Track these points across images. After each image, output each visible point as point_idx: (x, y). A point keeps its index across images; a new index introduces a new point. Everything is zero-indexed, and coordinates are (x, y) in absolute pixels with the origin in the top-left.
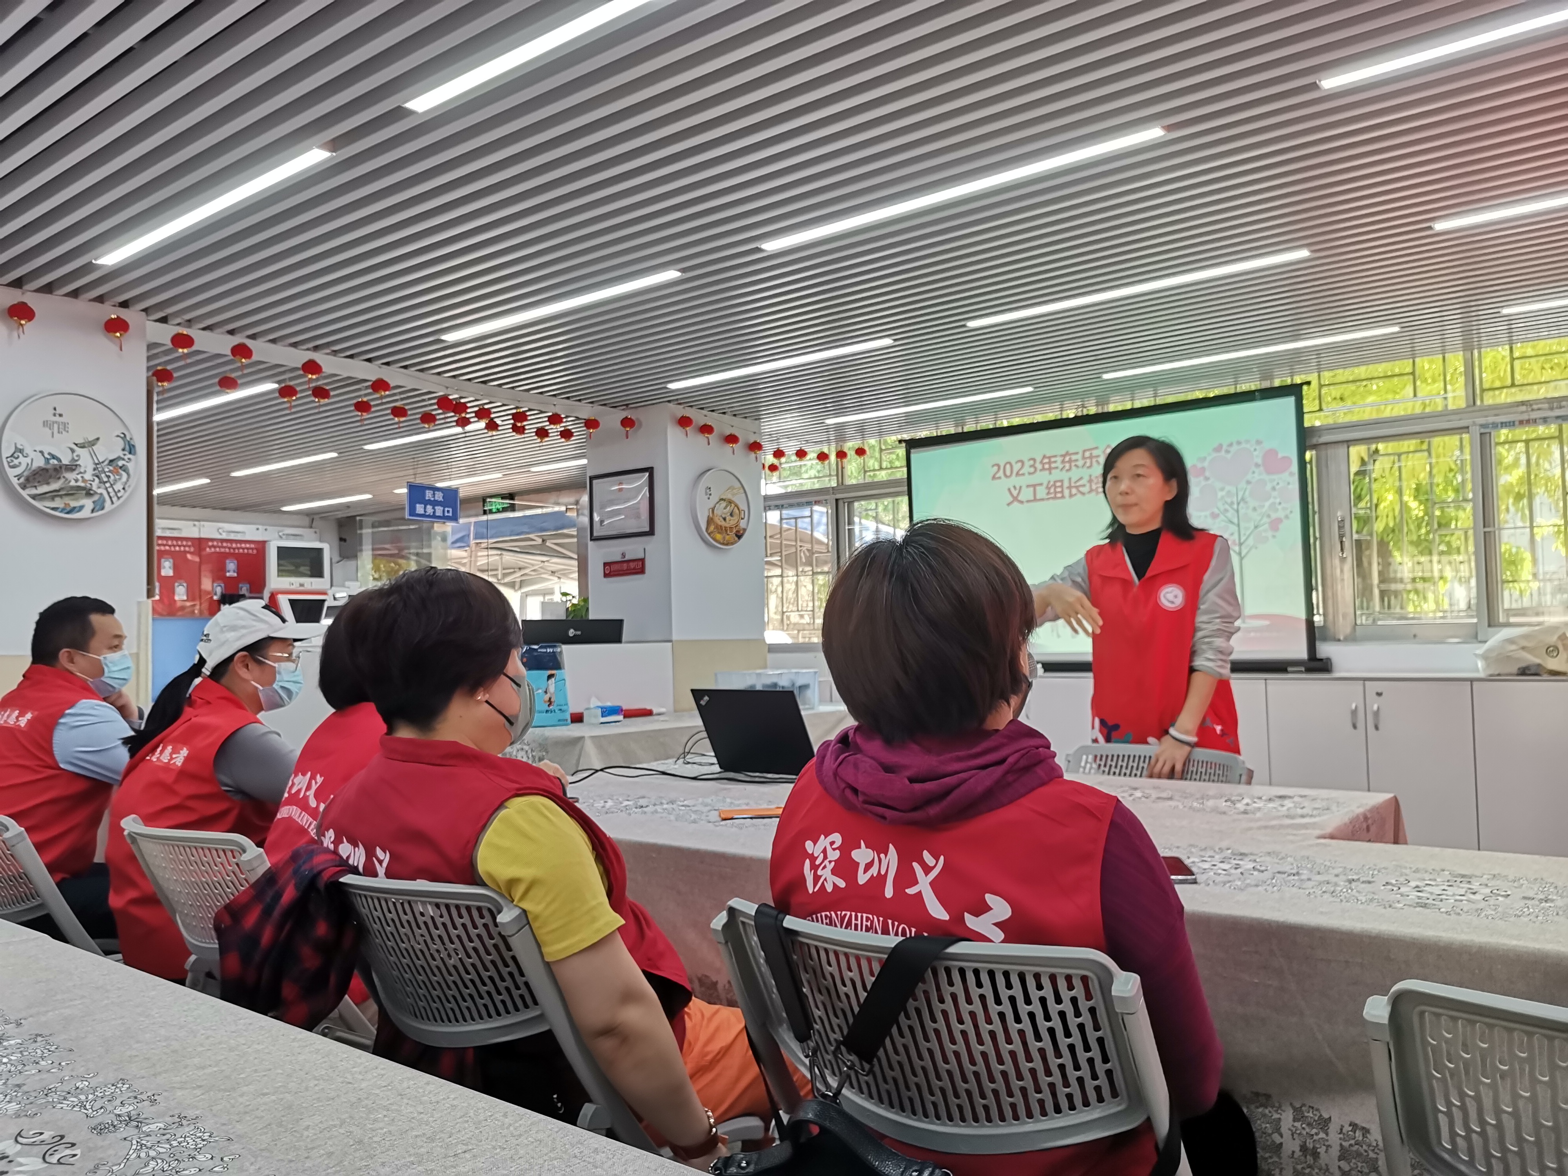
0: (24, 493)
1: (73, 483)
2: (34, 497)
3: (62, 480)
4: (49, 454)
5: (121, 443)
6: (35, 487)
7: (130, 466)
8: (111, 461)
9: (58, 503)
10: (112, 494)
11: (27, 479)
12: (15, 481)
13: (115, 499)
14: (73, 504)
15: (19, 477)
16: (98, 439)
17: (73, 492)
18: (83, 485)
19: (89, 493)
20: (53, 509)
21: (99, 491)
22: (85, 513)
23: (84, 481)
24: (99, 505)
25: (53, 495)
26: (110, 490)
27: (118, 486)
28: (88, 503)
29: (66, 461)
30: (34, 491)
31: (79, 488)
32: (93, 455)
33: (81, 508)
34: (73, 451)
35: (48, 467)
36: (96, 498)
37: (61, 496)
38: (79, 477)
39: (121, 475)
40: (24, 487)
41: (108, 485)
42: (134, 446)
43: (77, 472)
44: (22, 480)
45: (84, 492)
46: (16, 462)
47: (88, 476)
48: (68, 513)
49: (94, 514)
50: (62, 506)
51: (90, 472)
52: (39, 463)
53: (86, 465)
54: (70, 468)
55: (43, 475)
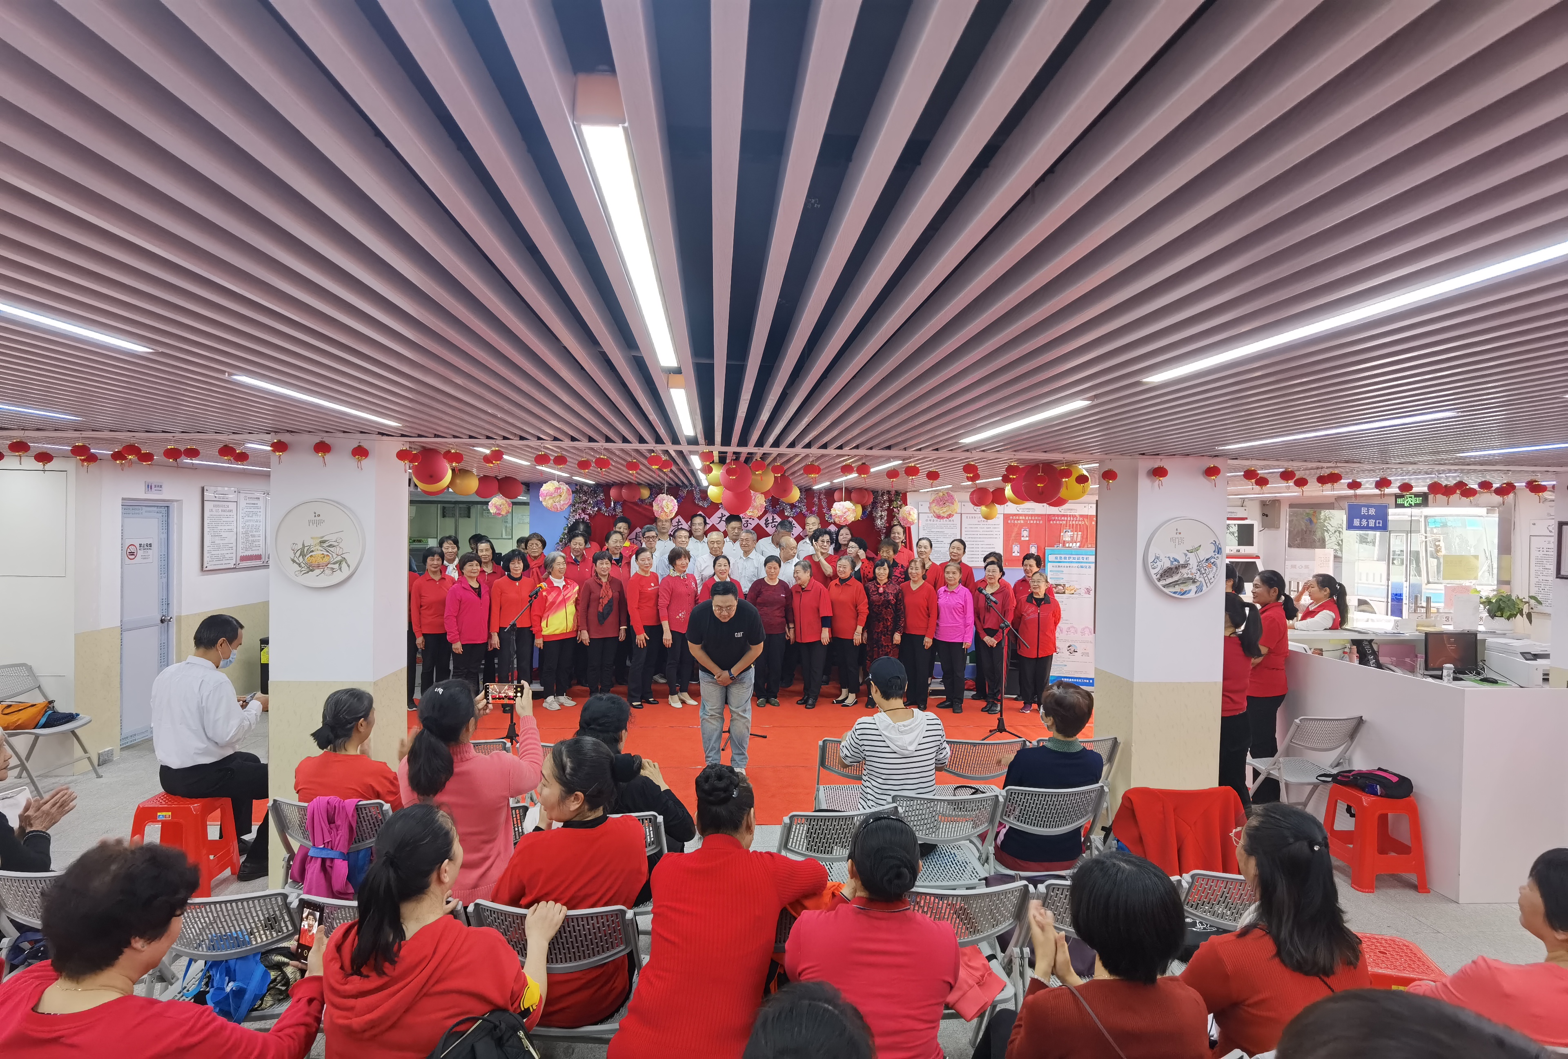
0: (1160, 584)
1: (1185, 576)
2: (1164, 586)
3: (1180, 574)
4: (1173, 558)
5: (1213, 548)
6: (1166, 579)
7: (1218, 562)
8: (1207, 560)
9: (1177, 589)
10: (1207, 581)
11: (1161, 575)
12: (1155, 577)
13: (1208, 584)
14: (1185, 589)
15: (1156, 574)
16: (1200, 546)
17: (1184, 581)
18: (1191, 576)
19: (1194, 582)
20: (1175, 593)
22: (1192, 594)
23: (1192, 574)
24: (1199, 589)
25: (1175, 583)
26: (1206, 578)
27: (1210, 576)
28: (1193, 588)
29: (1182, 562)
30: (1164, 582)
31: (1189, 579)
32: (1197, 556)
33: (1190, 591)
34: (1186, 555)
35: (1172, 566)
36: (1198, 584)
37: (1178, 584)
38: (1189, 571)
39: (1213, 568)
40: (1159, 580)
41: (1205, 575)
42: (1220, 548)
43: (1188, 568)
44: (1158, 576)
45: (1191, 581)
46: (1155, 565)
47: (1194, 571)
48: (1182, 595)
49: (1197, 595)
50: (1179, 591)
51: (1195, 567)
52: (1168, 564)
53: (1193, 563)
54: (1185, 566)
55: (1168, 572)
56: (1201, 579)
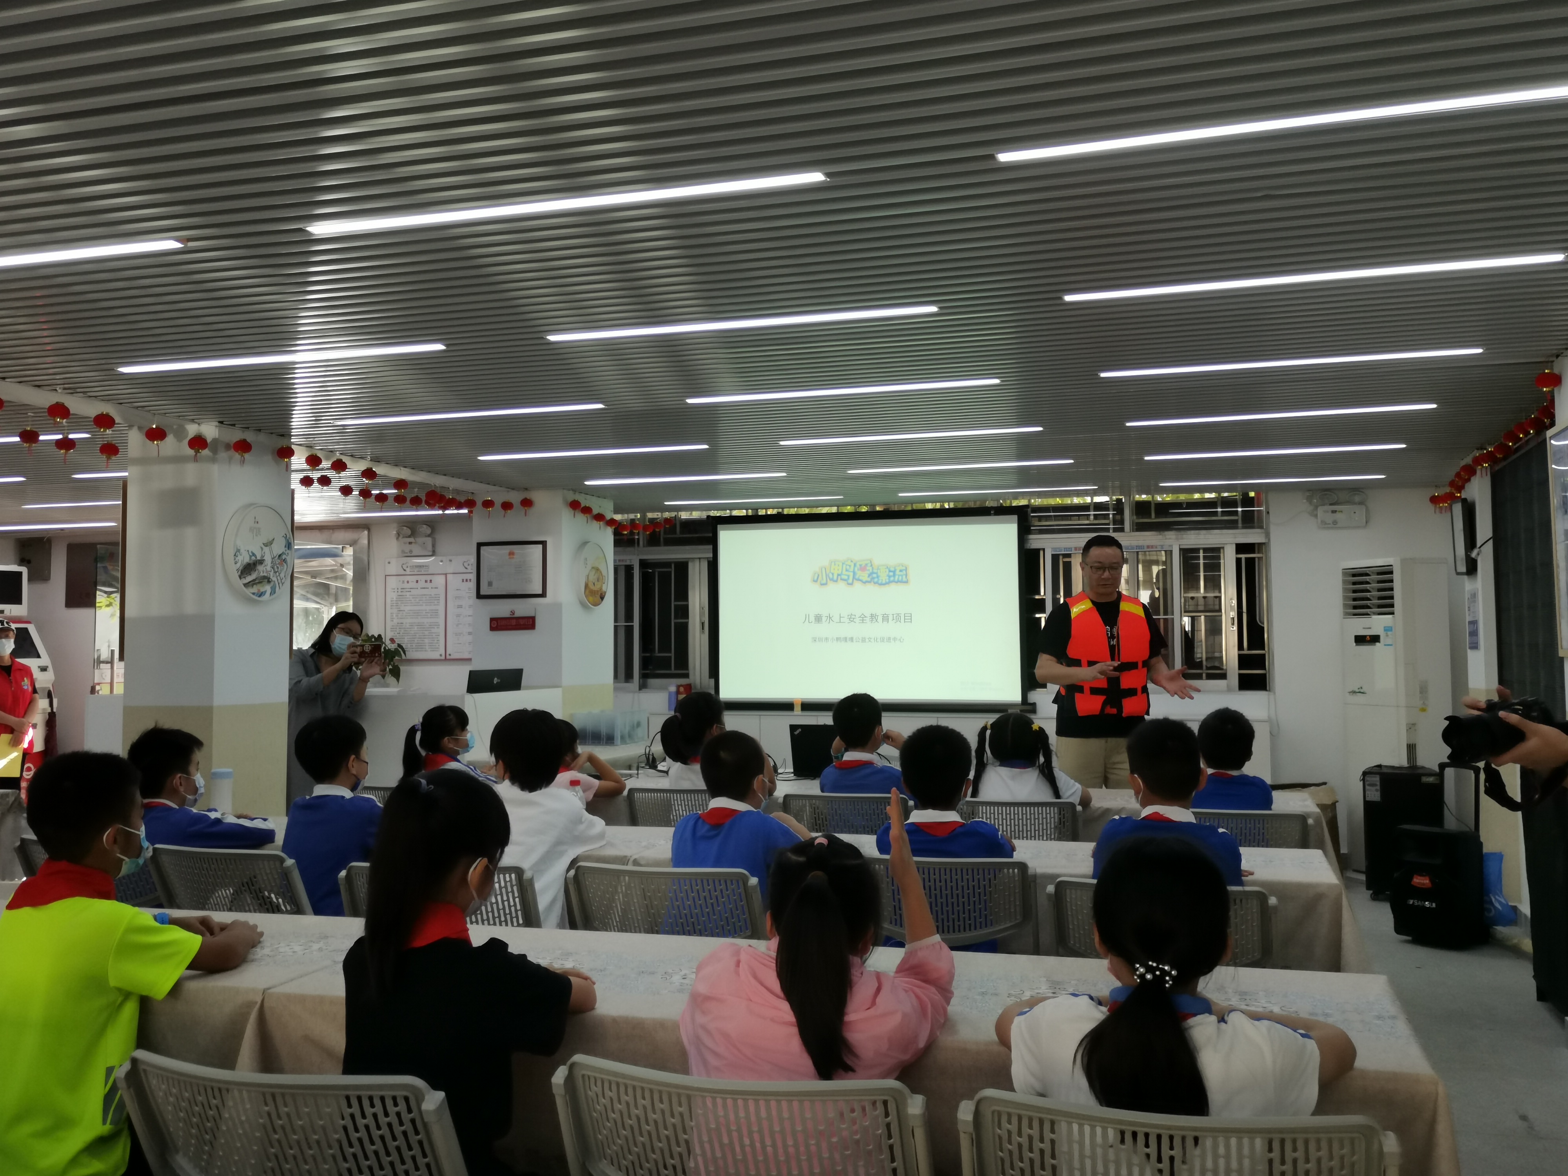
0: (239, 583)
1: (262, 574)
2: (246, 585)
3: (257, 572)
4: (252, 552)
5: (284, 542)
6: (245, 577)
7: (288, 559)
8: (280, 556)
9: (255, 589)
10: (280, 581)
11: (241, 573)
12: (236, 574)
13: (281, 585)
14: (262, 590)
15: (237, 570)
16: (274, 539)
17: (261, 580)
18: (265, 574)
19: (269, 581)
20: (254, 594)
21: (273, 580)
22: (267, 596)
23: (267, 572)
24: (273, 592)
25: (253, 583)
26: (279, 578)
27: (283, 575)
28: (268, 588)
29: (259, 558)
30: (244, 581)
31: (264, 577)
32: (271, 551)
33: (265, 592)
34: (262, 550)
35: (251, 562)
36: (272, 583)
37: (256, 584)
38: (264, 568)
39: (283, 566)
40: (240, 578)
41: (278, 574)
42: (290, 544)
43: (263, 565)
44: (239, 573)
45: (266, 580)
46: (236, 559)
47: (269, 568)
48: (259, 597)
49: (273, 597)
50: (257, 592)
51: (270, 565)
52: (247, 560)
53: (268, 559)
54: (261, 562)
55: (248, 569)
56: (274, 579)
